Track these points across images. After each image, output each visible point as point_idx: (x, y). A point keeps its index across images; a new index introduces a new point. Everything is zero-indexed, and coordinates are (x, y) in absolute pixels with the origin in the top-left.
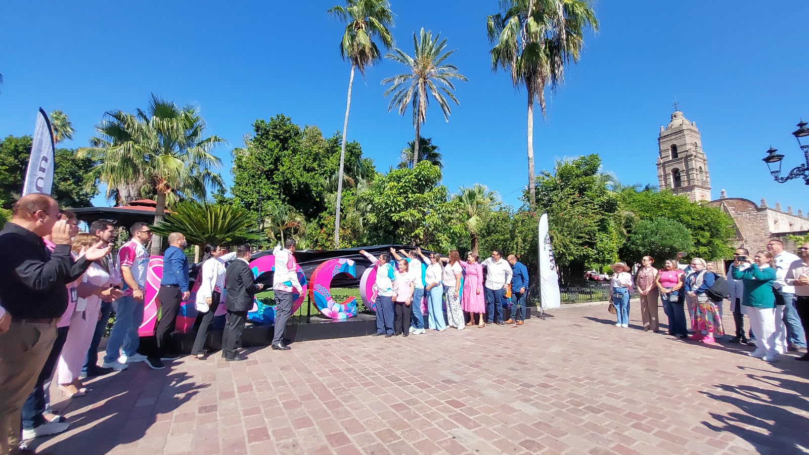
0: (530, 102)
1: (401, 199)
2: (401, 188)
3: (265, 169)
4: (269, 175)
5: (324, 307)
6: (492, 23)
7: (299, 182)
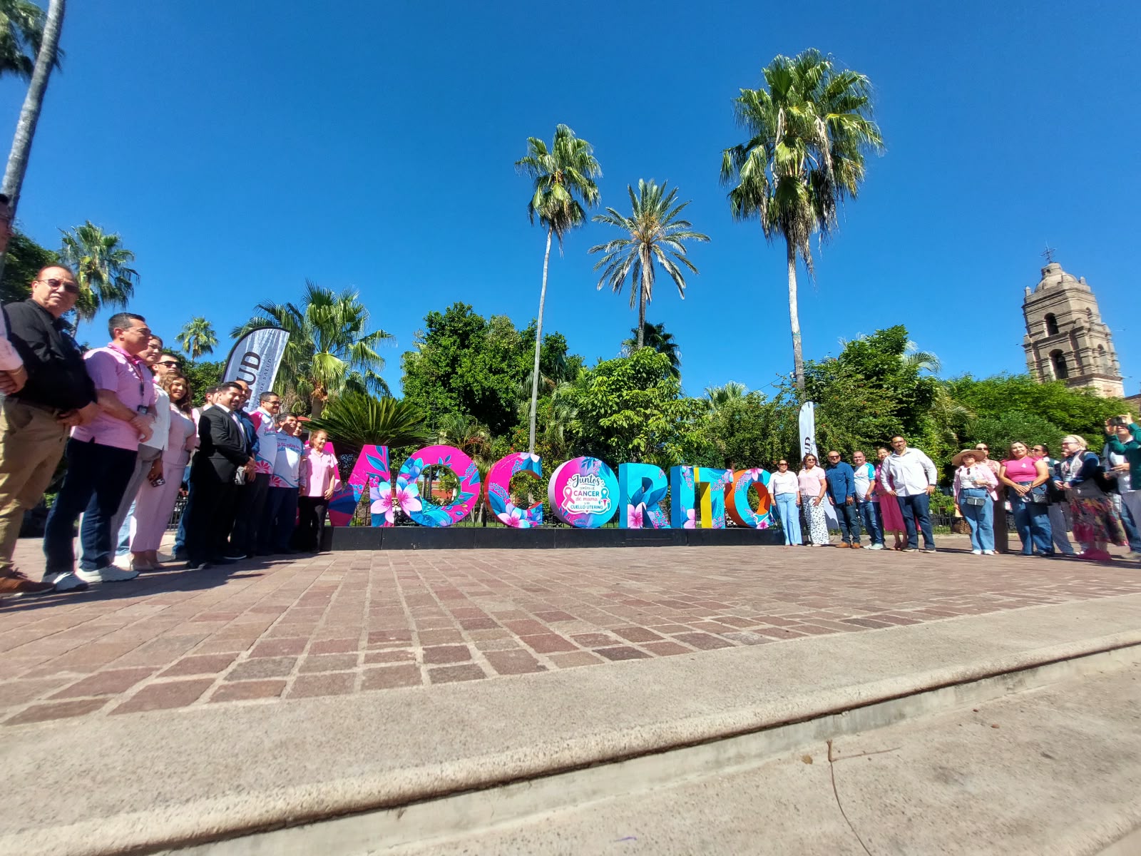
0: (791, 257)
1: (613, 398)
2: (613, 384)
3: (440, 373)
4: (445, 380)
5: (502, 511)
6: (730, 158)
7: (483, 389)
